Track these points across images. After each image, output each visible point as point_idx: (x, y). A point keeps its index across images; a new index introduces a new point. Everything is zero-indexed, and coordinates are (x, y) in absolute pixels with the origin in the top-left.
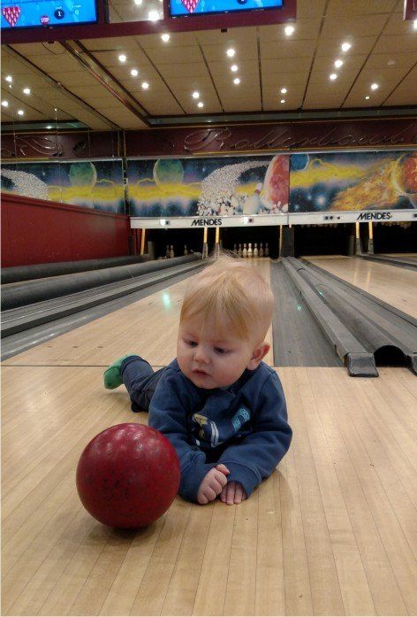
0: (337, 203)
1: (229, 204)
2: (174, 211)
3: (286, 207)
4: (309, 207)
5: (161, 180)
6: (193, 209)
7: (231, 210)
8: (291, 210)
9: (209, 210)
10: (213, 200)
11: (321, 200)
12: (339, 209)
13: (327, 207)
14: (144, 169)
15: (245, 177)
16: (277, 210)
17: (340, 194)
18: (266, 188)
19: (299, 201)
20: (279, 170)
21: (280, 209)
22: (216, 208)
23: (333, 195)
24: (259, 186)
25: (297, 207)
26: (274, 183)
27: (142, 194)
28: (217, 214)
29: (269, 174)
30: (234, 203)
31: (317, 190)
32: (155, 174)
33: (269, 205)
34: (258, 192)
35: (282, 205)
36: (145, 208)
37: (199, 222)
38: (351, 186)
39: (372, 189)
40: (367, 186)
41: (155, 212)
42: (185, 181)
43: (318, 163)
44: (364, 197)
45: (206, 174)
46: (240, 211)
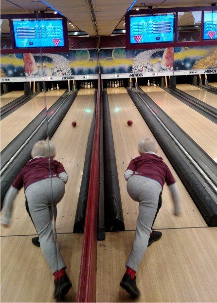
0: (195, 66)
1: (147, 67)
2: (121, 71)
3: (172, 68)
4: (183, 68)
5: (116, 57)
6: (130, 69)
7: (147, 70)
8: (175, 69)
9: (138, 70)
10: (139, 66)
11: (188, 65)
12: (196, 68)
13: (191, 68)
14: (108, 53)
15: (154, 56)
16: (168, 69)
17: (196, 62)
18: (163, 60)
19: (178, 66)
20: (169, 52)
21: (170, 69)
22: (140, 69)
23: (193, 63)
24: (160, 59)
25: (177, 68)
26: (167, 58)
27: (106, 64)
28: (141, 72)
29: (165, 54)
30: (149, 67)
31: (186, 60)
32: (113, 55)
33: (164, 67)
34: (160, 62)
35: (170, 68)
36: (108, 70)
37: (133, 75)
38: (201, 59)
39: (211, 60)
40: (208, 58)
41: (113, 71)
42: (127, 58)
43: (186, 49)
44: (207, 63)
45: (136, 55)
46: (152, 70)
